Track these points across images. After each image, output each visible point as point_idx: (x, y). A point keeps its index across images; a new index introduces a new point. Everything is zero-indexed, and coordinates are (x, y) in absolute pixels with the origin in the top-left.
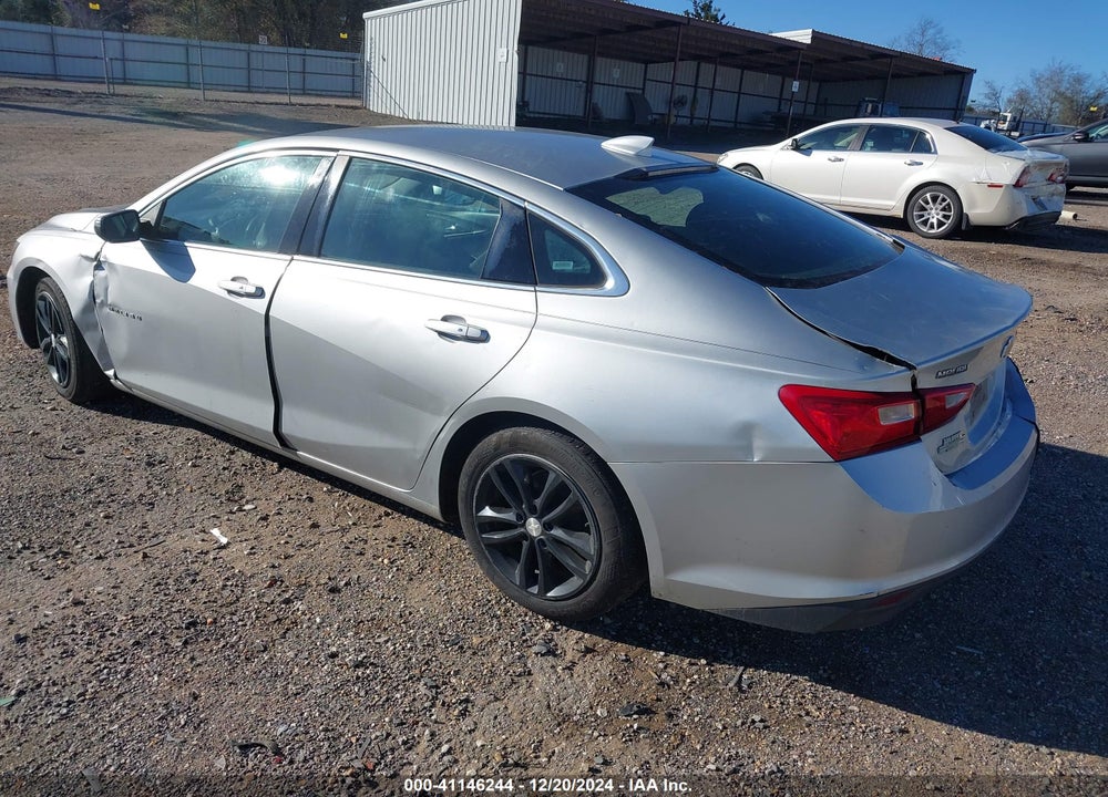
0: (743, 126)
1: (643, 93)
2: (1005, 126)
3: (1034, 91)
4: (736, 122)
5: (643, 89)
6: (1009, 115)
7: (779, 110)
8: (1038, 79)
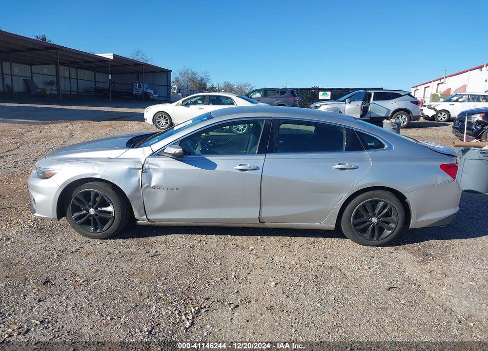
0: (82, 94)
1: (32, 79)
2: (175, 91)
3: (181, 78)
4: (78, 92)
5: (32, 77)
6: (176, 87)
7: (96, 86)
8: (181, 74)
